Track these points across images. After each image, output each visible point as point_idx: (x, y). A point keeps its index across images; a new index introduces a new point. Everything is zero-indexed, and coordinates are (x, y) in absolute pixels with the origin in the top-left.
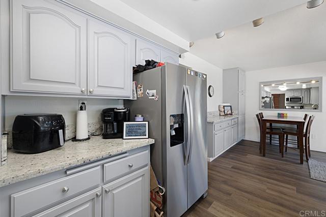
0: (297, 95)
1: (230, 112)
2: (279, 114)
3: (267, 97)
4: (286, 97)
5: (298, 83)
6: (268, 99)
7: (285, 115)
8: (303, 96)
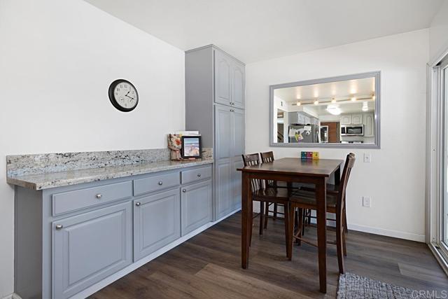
0: (356, 122)
1: (196, 152)
2: (303, 154)
3: (308, 125)
4: (341, 126)
5: (354, 100)
6: (309, 129)
7: (314, 155)
8: (365, 124)
